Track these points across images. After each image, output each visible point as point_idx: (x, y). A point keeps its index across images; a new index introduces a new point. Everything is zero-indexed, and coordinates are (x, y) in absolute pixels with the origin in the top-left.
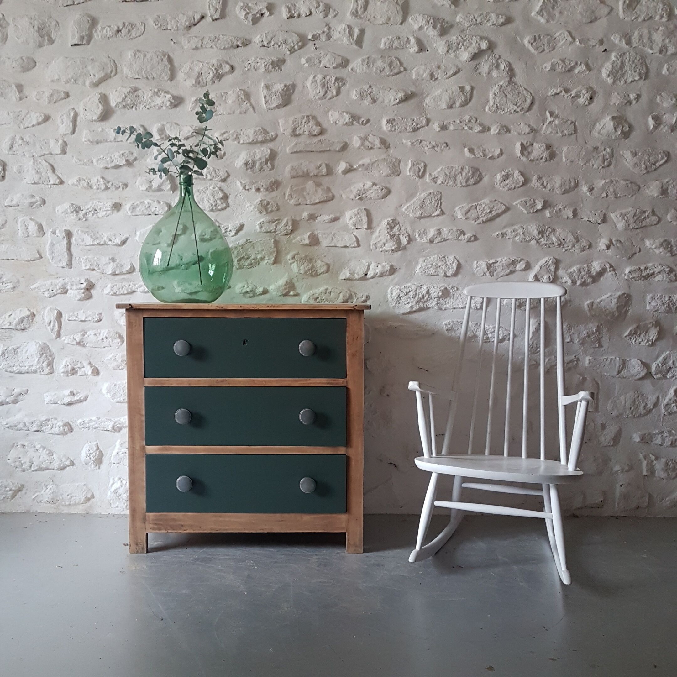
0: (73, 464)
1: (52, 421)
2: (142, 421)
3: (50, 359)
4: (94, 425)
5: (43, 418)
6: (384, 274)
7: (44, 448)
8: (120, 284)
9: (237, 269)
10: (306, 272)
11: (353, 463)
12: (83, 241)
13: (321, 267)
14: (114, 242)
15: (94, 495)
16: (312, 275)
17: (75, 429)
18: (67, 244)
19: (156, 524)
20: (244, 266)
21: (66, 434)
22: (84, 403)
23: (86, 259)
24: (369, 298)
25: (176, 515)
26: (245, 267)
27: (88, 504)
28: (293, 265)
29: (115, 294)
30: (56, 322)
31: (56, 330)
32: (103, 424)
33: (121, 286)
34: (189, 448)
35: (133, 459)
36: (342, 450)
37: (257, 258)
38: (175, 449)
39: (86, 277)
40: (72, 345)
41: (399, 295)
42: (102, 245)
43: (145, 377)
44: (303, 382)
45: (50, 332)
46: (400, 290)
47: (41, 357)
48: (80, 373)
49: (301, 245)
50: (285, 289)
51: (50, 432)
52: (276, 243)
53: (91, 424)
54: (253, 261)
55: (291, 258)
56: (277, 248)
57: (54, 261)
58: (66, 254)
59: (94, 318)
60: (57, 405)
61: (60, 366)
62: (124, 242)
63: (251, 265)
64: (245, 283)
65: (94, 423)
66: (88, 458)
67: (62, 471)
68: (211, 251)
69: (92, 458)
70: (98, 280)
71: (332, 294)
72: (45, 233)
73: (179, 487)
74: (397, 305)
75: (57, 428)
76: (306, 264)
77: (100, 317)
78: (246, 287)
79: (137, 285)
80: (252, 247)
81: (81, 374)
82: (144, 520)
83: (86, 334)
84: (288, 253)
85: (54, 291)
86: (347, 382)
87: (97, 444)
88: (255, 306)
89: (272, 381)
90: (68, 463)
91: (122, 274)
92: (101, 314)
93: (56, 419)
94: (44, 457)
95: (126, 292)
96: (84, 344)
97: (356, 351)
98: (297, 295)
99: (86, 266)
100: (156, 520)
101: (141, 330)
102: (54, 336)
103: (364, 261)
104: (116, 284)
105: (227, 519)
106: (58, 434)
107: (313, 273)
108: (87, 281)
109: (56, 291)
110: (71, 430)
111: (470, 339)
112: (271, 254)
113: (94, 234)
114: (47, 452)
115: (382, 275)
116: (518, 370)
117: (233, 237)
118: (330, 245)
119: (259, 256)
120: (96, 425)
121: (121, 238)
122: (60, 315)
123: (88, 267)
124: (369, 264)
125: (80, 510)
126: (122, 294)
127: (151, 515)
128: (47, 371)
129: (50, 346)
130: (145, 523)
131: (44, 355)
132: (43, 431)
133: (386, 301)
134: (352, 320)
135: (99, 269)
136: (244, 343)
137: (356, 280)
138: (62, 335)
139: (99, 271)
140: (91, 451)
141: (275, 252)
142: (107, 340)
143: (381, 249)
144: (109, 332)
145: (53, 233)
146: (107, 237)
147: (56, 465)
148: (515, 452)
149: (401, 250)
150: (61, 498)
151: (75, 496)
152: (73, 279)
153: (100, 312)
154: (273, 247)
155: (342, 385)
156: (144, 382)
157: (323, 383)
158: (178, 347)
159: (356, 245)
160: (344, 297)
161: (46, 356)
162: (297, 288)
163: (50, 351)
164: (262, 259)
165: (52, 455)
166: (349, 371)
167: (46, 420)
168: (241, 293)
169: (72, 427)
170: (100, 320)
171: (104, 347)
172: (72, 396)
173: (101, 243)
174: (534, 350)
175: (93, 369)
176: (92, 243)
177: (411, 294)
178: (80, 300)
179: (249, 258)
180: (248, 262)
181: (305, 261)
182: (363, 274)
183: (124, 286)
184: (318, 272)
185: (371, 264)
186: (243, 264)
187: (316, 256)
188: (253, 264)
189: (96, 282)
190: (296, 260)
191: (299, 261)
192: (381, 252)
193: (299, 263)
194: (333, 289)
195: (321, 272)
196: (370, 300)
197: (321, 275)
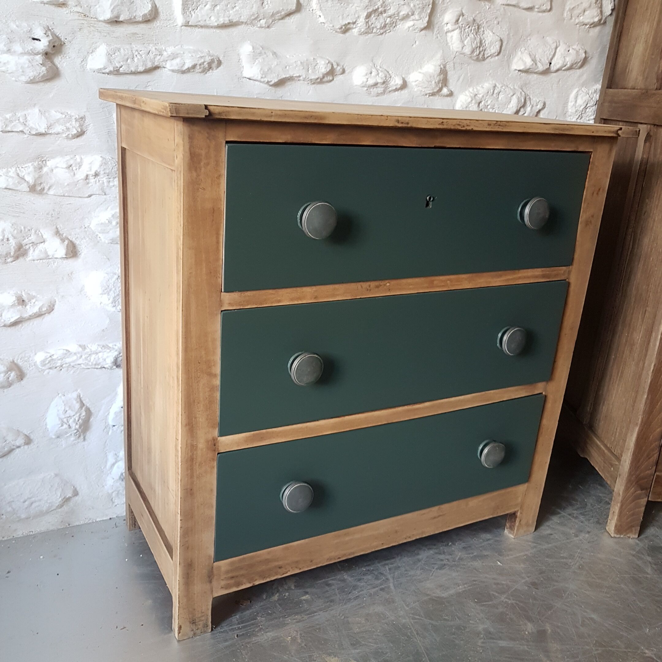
0: (28, 441)
4: (74, 361)
6: (575, 66)
8: (128, 47)
9: (361, 34)
10: (472, 52)
13: (491, 43)
15: (78, 489)
16: (478, 60)
17: (30, 372)
20: (373, 28)
21: (9, 385)
22: (48, 318)
26: (374, 30)
27: (68, 508)
28: (449, 35)
29: (117, 72)
32: (93, 356)
33: (130, 53)
37: (397, 14)
39: (46, 24)
40: (13, 193)
41: (588, 103)
46: (589, 95)
48: (33, 254)
53: (68, 360)
54: (389, 19)
55: (451, 21)
59: (68, 129)
63: (384, 29)
64: (372, 65)
65: (75, 358)
66: (65, 426)
67: (3, 459)
69: (73, 425)
70: (74, 32)
71: (501, 96)
76: (472, 35)
77: (81, 126)
78: (375, 73)
81: (35, 258)
83: (45, 165)
84: (446, 10)
87: (79, 396)
91: (132, 22)
92: (83, 118)
95: (141, 69)
96: (44, 189)
98: (451, 94)
103: (549, 39)
104: (118, 46)
107: (480, 55)
108: (47, 33)
110: (21, 376)
115: (572, 67)
119: (403, 12)
120: (80, 361)
124: (557, 45)
126: (133, 73)
137: (537, 73)
139: (79, 9)
140: (70, 413)
141: (430, 6)
142: (98, 178)
143: (577, 21)
144: (102, 163)
149: (601, 24)
150: (9, 509)
151: (40, 500)
152: (13, 26)
153: (82, 115)
159: (549, 7)
160: (518, 102)
162: (451, 82)
164: (406, 17)
168: (365, 86)
169: (24, 369)
170: (81, 134)
171: (90, 196)
172: (20, 307)
175: (67, 246)
178: (32, 82)
179: (385, 11)
180: (381, 22)
181: (471, 30)
182: (548, 62)
183: (136, 53)
184: (486, 52)
185: (559, 45)
186: (373, 26)
187: (485, 22)
188: (387, 26)
189: (69, 38)
190: (460, 25)
191: (463, 29)
192: (577, 24)
193: (462, 33)
194: (504, 88)
195: (490, 54)
196: (546, 108)
197: (487, 60)
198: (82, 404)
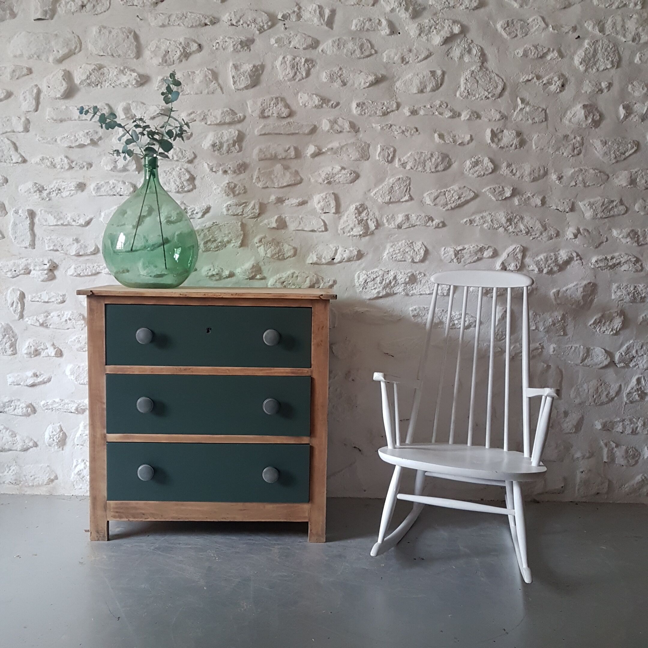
0: (36, 445)
1: (14, 403)
2: (103, 409)
3: (13, 340)
4: (57, 407)
5: (6, 400)
6: (351, 259)
7: (7, 429)
8: (84, 265)
9: (204, 252)
10: (272, 256)
11: (316, 453)
12: (46, 221)
13: (288, 251)
14: (78, 223)
15: (58, 476)
16: (278, 259)
17: (39, 410)
18: (29, 224)
19: (117, 512)
20: (210, 248)
21: (29, 415)
22: (48, 384)
23: (49, 240)
24: (336, 283)
25: (137, 503)
26: (211, 249)
27: (51, 485)
28: (259, 248)
29: (79, 275)
30: (19, 303)
31: (19, 311)
32: (66, 405)
33: (85, 267)
34: (151, 436)
35: (94, 447)
36: (305, 440)
37: (223, 241)
38: (137, 438)
39: (50, 258)
40: (35, 327)
41: (366, 280)
42: (66, 225)
43: (106, 365)
44: (267, 371)
45: (13, 312)
46: (367, 275)
47: (3, 338)
48: (43, 354)
49: (269, 228)
50: (252, 272)
51: (13, 413)
52: (243, 226)
53: (55, 406)
54: (220, 244)
55: (257, 242)
56: (243, 231)
57: (17, 242)
58: (29, 234)
59: (57, 300)
60: (20, 386)
61: (23, 348)
62: (88, 223)
63: (218, 248)
64: (211, 266)
65: (57, 405)
66: (52, 439)
67: (25, 452)
68: (176, 234)
69: (55, 439)
70: (62, 261)
71: (299, 278)
72: (7, 213)
73: (141, 476)
74: (364, 290)
75: (20, 409)
76: (273, 248)
77: (63, 298)
78: (212, 269)
79: (101, 267)
80: (219, 230)
81: (44, 356)
82: (105, 507)
83: (50, 315)
84: (255, 237)
85: (17, 272)
86: (312, 372)
87: (60, 426)
88: (220, 294)
89: (236, 370)
90: (31, 444)
91: (86, 255)
92: (64, 295)
93: (19, 400)
94: (7, 439)
95: (90, 274)
96: (47, 325)
97: (322, 341)
98: (263, 278)
99: (49, 247)
100: (116, 508)
101: (102, 318)
102: (17, 317)
103: (331, 246)
104: (80, 265)
105: (190, 508)
106: (20, 416)
107: (280, 257)
108: (50, 262)
109: (19, 272)
110: (34, 411)
111: (436, 325)
112: (238, 237)
113: (58, 215)
114: (10, 433)
115: (349, 260)
116: (483, 357)
117: (199, 220)
118: (297, 229)
119: (226, 239)
120: (60, 407)
121: (85, 218)
122: (23, 296)
123: (51, 248)
124: (336, 248)
125: (43, 491)
126: (86, 276)
127: (112, 502)
128: (9, 352)
129: (13, 327)
130: (106, 510)
131: (7, 336)
132: (6, 412)
133: (353, 285)
134: (317, 309)
135: (62, 250)
136: (208, 332)
137: (323, 264)
138: (25, 316)
139: (62, 252)
140: (55, 433)
141: (242, 235)
142: (71, 321)
143: (348, 234)
144: (73, 314)
145: (16, 213)
146: (71, 218)
147: (19, 446)
148: (478, 441)
149: (369, 235)
150: (24, 479)
151: (39, 477)
152: (37, 260)
153: (64, 294)
154: (240, 230)
155: (307, 375)
156: (105, 370)
157: (287, 373)
158: (141, 334)
159: (324, 229)
160: (311, 281)
161: (9, 337)
162: (264, 272)
163: (13, 332)
164: (229, 242)
165: (15, 436)
166: (314, 361)
167: (9, 401)
168: (207, 276)
169: (36, 408)
170: (63, 302)
171: (68, 329)
172: (35, 378)
173: (65, 224)
174: (499, 337)
175: (56, 351)
176: (55, 224)
177: (378, 280)
178: (43, 281)
179: (216, 240)
180: (214, 245)
181: (272, 245)
182: (330, 258)
183: (88, 267)
184: (285, 255)
185: (339, 248)
187: (283, 240)
189: (60, 263)
190: (263, 243)
191: (266, 245)
192: (349, 237)
193: (266, 247)
194: (300, 273)
195: (288, 256)
196: (337, 284)
197: (287, 260)
198: (61, 430)
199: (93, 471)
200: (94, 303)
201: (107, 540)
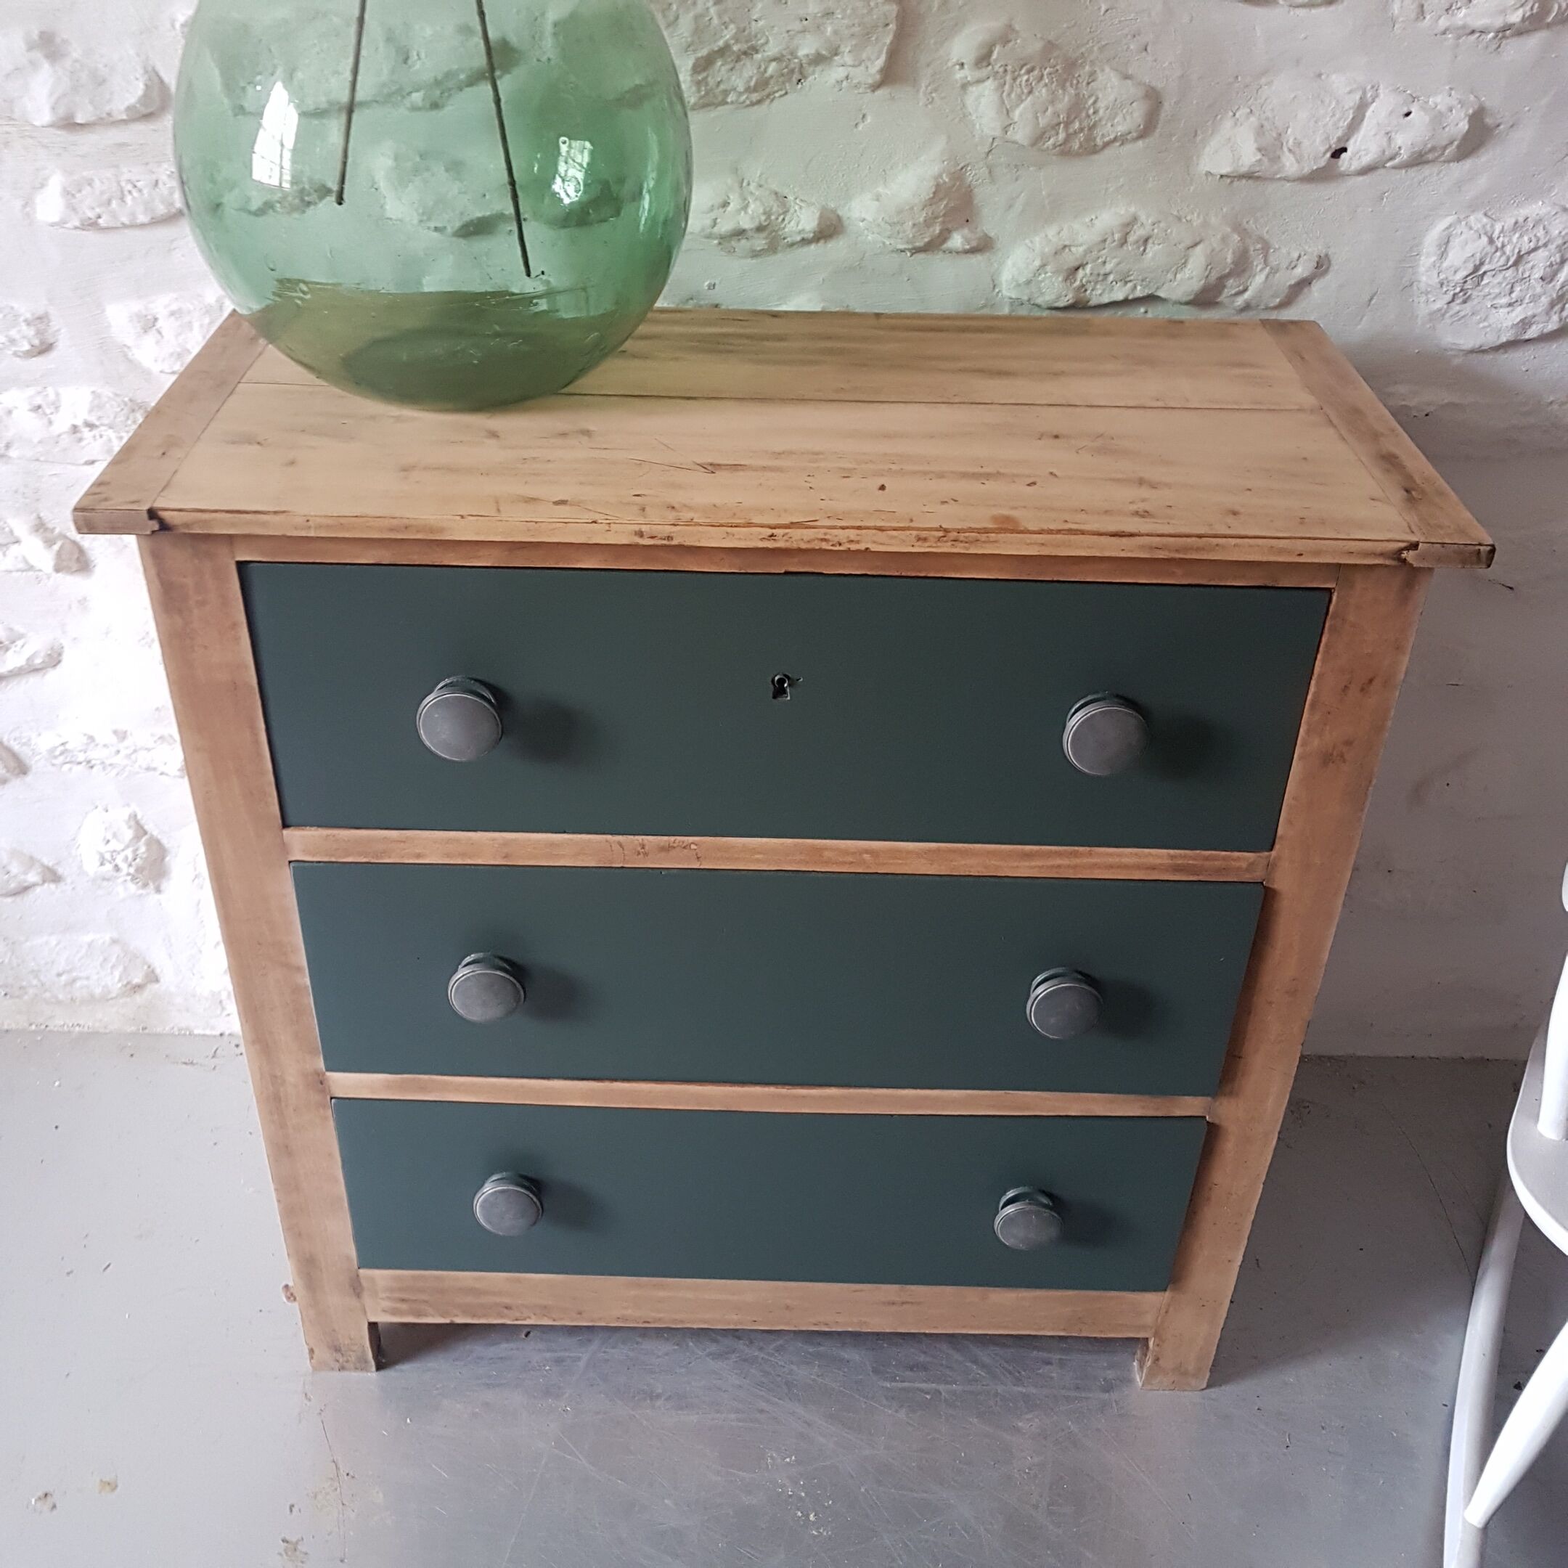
2: (297, 989)
4: (106, 757)
6: (1430, 156)
8: (110, 173)
9: (693, 107)
10: (1039, 138)
11: (1229, 1147)
13: (1115, 109)
15: (158, 971)
16: (1065, 151)
17: (36, 765)
20: (726, 93)
22: (52, 675)
24: (1326, 272)
26: (732, 97)
27: (139, 998)
28: (973, 92)
29: (91, 225)
33: (114, 187)
35: (281, 1114)
36: (1190, 1106)
37: (792, 51)
41: (1482, 264)
43: (285, 825)
46: (1491, 241)
50: (928, 223)
53: (96, 753)
54: (773, 67)
55: (969, 59)
59: (12, 341)
63: (762, 90)
65: (106, 751)
66: (109, 866)
67: (18, 899)
68: (552, 16)
69: (123, 866)
71: (1152, 249)
73: (489, 1222)
74: (1456, 307)
76: (1042, 92)
77: (38, 332)
78: (735, 202)
82: (356, 1287)
84: (957, 26)
86: (1270, 866)
87: (134, 817)
88: (852, 534)
89: (909, 852)
90: (34, 874)
91: (104, 122)
92: (42, 319)
95: (142, 218)
97: (1348, 743)
98: (981, 247)
100: (400, 1290)
103: (1339, 84)
104: (87, 174)
107: (1074, 141)
110: (19, 767)
112: (868, 34)
115: (1419, 160)
119: (806, 48)
124: (1362, 98)
126: (125, 226)
127: (381, 1276)
130: (358, 1295)
133: (1405, 282)
134: (1360, 598)
136: (779, 691)
137: (1286, 179)
140: (115, 845)
141: (892, 27)
142: (96, 432)
143: (1443, 23)
144: (97, 404)
149: (1549, 26)
153: (40, 312)
155: (1247, 877)
156: (284, 848)
158: (439, 719)
160: (1209, 265)
162: (985, 211)
164: (821, 60)
166: (1290, 822)
168: (709, 236)
169: (24, 759)
170: (44, 348)
171: (91, 462)
175: (59, 554)
177: (1539, 263)
179: (755, 50)
180: (746, 74)
181: (1041, 77)
182: (1322, 149)
183: (129, 187)
184: (1099, 133)
185: (1376, 96)
186: (722, 87)
187: (1095, 49)
188: (772, 82)
190: (997, 68)
191: (1008, 78)
192: (1444, 33)
193: (1007, 87)
194: (1162, 225)
195: (1112, 137)
196: (1328, 277)
197: (1107, 152)
198: (140, 831)
199: (288, 1186)
200: (179, 558)
201: (374, 1368)
